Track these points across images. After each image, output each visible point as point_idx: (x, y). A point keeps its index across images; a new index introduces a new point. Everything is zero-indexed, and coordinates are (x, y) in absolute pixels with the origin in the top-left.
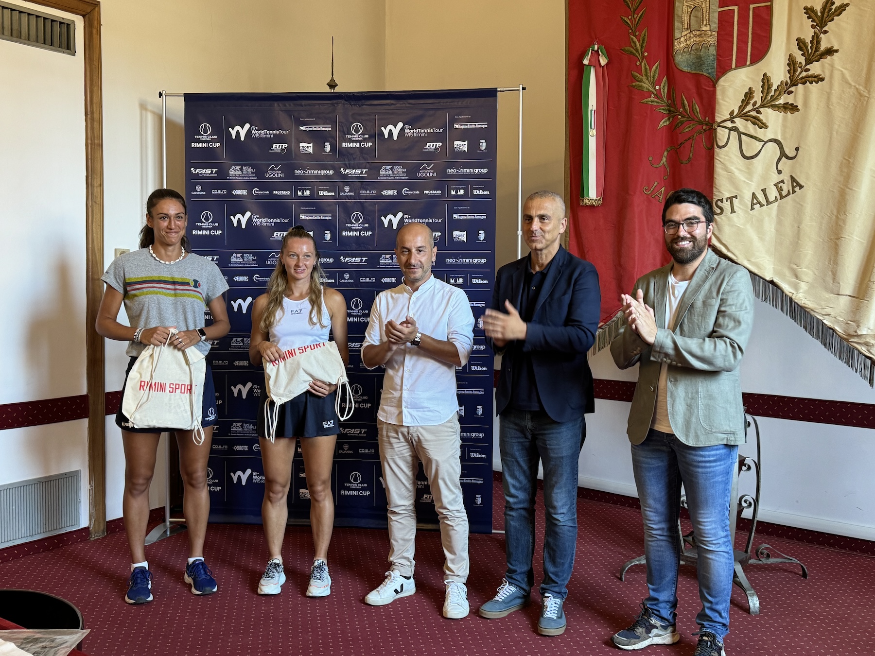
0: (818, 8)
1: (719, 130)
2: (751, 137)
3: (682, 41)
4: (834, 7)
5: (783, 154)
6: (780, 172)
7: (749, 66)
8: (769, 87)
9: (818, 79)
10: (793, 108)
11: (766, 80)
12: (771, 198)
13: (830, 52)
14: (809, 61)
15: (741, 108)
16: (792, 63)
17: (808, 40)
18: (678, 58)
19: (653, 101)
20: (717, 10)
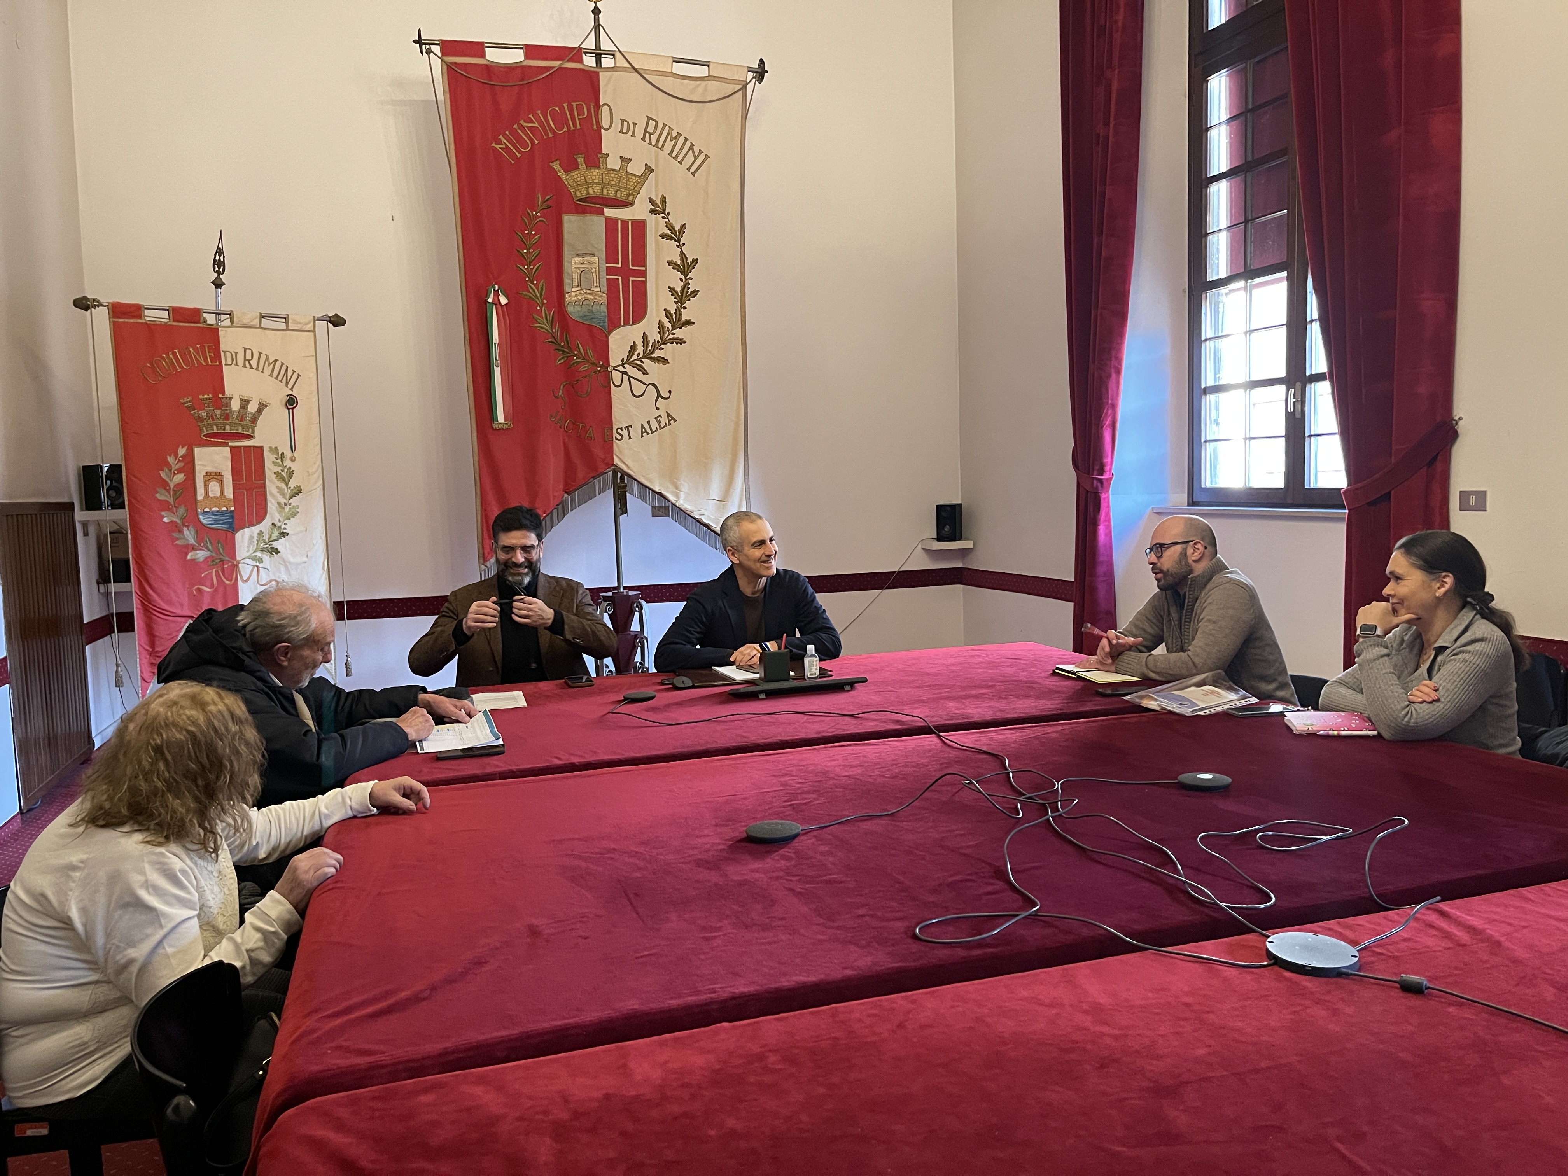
2: (637, 380)
3: (573, 295)
4: (689, 291)
5: (659, 395)
7: (632, 325)
8: (648, 344)
10: (664, 361)
11: (645, 337)
12: (654, 429)
13: (689, 323)
14: (674, 328)
15: (629, 357)
18: (570, 309)
19: (552, 342)
20: (605, 277)
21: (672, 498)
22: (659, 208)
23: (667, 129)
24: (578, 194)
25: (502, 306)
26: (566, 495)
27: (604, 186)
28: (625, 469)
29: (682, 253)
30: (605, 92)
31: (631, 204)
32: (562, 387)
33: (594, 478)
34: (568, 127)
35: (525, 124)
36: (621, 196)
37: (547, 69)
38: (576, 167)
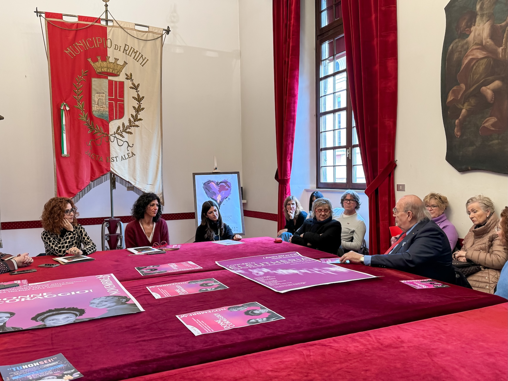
0: (137, 107)
1: (111, 136)
2: (120, 140)
3: (95, 108)
4: (141, 108)
5: (129, 146)
6: (128, 151)
7: (118, 119)
8: (124, 127)
9: (138, 126)
10: (131, 133)
11: (123, 124)
12: (126, 158)
13: (140, 120)
14: (135, 121)
16: (130, 120)
17: (134, 115)
18: (94, 113)
19: (86, 125)
20: (108, 101)
21: (133, 184)
22: (129, 77)
23: (132, 49)
24: (98, 71)
25: (67, 111)
26: (91, 182)
27: (108, 68)
28: (115, 172)
29: (138, 95)
30: (109, 34)
31: (118, 75)
32: (90, 142)
33: (103, 176)
34: (95, 46)
35: (78, 44)
36: (115, 72)
37: (87, 25)
38: (97, 61)
